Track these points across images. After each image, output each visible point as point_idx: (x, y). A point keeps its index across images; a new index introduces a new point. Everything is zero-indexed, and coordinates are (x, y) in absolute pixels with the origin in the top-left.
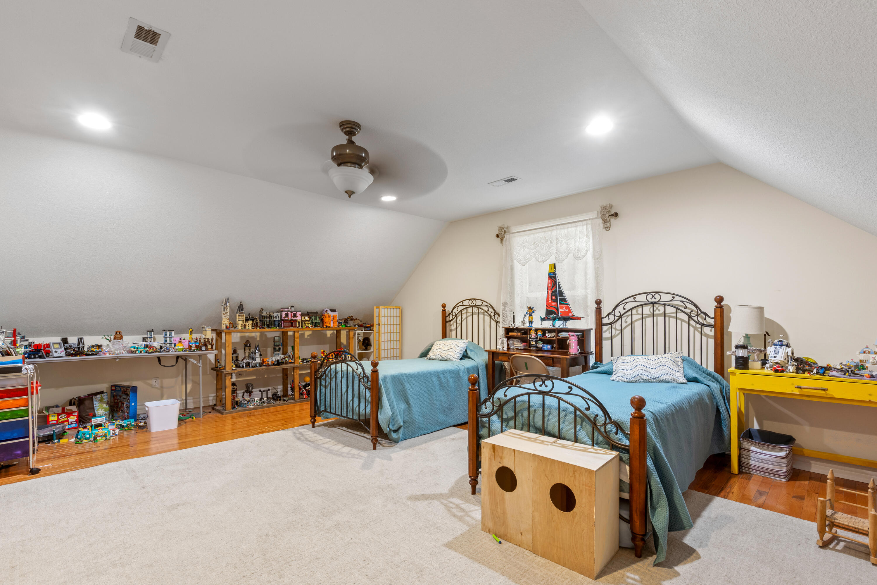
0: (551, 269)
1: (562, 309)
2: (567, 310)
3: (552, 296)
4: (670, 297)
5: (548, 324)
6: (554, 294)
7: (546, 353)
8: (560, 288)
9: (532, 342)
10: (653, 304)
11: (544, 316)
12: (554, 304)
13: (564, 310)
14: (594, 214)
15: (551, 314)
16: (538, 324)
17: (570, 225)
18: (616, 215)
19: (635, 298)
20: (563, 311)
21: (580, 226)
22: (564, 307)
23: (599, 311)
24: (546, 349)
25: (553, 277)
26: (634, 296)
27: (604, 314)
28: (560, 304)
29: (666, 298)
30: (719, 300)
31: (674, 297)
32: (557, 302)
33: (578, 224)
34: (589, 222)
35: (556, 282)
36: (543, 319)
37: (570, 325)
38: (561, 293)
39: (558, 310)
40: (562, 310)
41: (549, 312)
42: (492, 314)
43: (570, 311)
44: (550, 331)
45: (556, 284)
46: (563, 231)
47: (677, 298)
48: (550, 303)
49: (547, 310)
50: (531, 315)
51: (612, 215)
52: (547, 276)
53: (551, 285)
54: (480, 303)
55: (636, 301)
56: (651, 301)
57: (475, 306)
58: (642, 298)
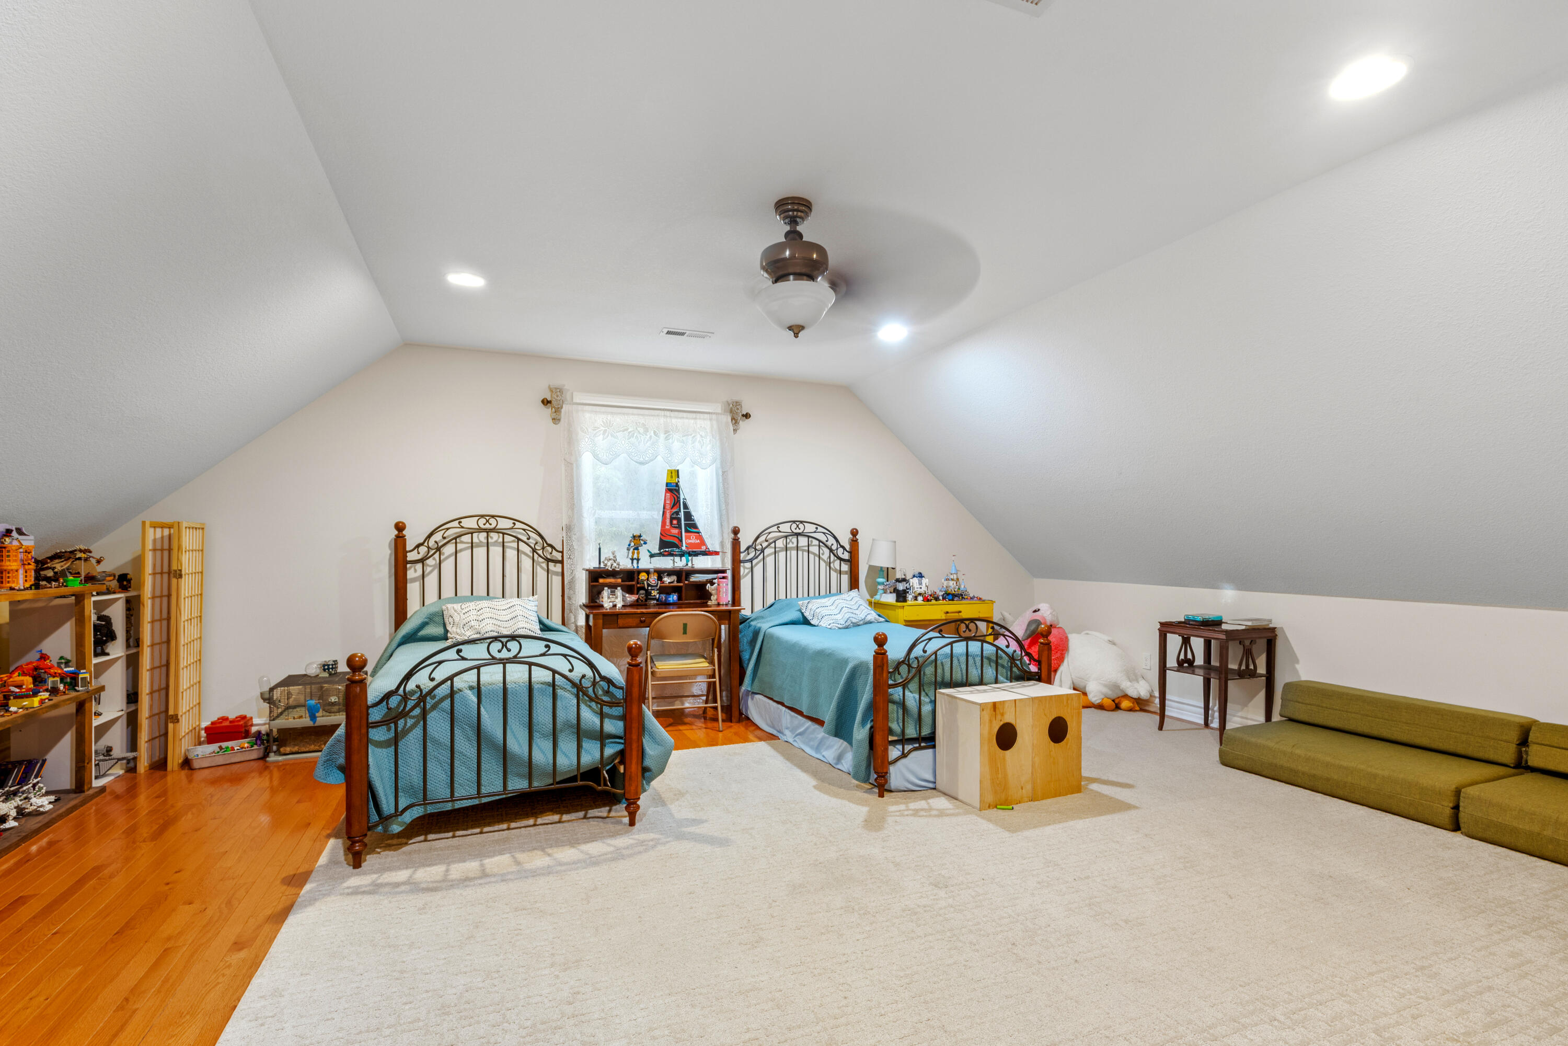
0: (672, 477)
1: (690, 539)
2: (699, 541)
3: (672, 519)
4: (814, 528)
5: (666, 563)
6: (675, 517)
7: (671, 607)
8: (686, 507)
9: (653, 592)
10: (797, 535)
11: (656, 550)
12: (675, 531)
13: (693, 540)
14: (718, 408)
15: (668, 546)
16: (645, 563)
17: (685, 415)
18: (747, 416)
19: (779, 527)
20: (691, 543)
21: (700, 419)
22: (693, 535)
23: (736, 543)
24: (671, 602)
25: (673, 490)
26: (778, 525)
27: (742, 549)
28: (687, 531)
29: (810, 528)
30: (854, 533)
31: (817, 528)
32: (681, 529)
33: (698, 415)
34: (714, 416)
35: (679, 498)
36: (652, 556)
37: (701, 562)
38: (688, 516)
39: (681, 541)
40: (690, 541)
41: (663, 544)
42: (538, 547)
43: (703, 543)
44: (670, 573)
45: (679, 501)
46: (674, 421)
47: (820, 529)
48: (669, 530)
49: (661, 540)
50: (637, 549)
51: (743, 415)
52: (664, 487)
53: (671, 502)
54: (509, 524)
55: (780, 532)
56: (795, 531)
57: (494, 530)
58: (785, 528)
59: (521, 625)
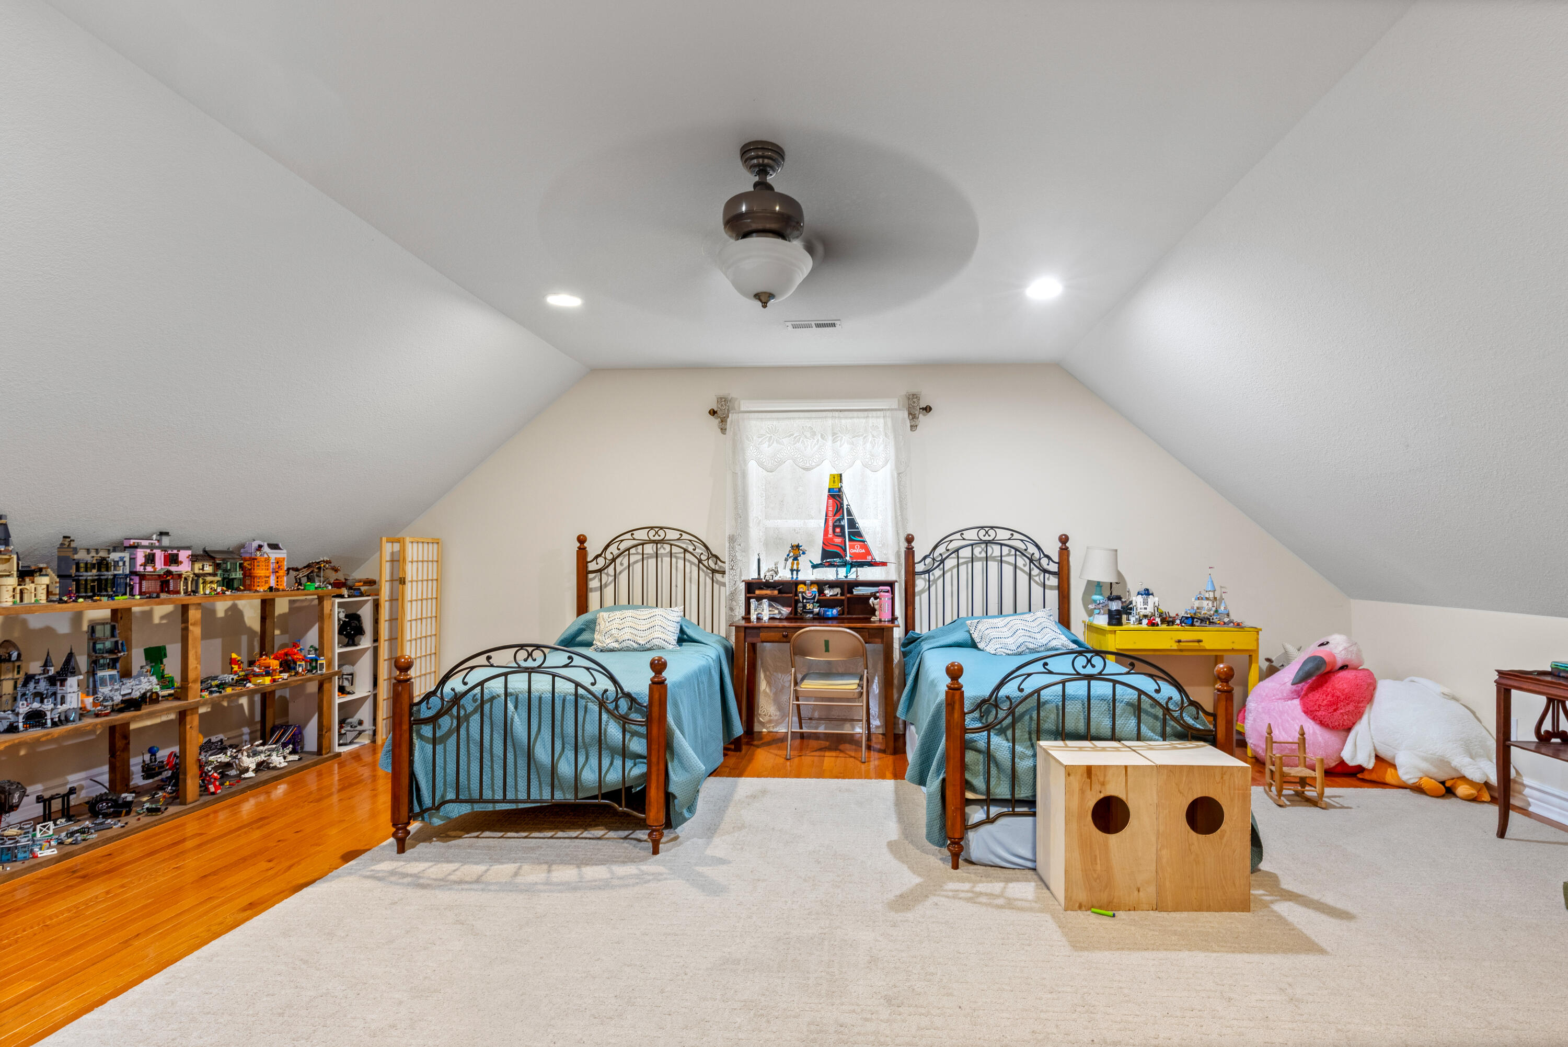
0: (834, 482)
1: (854, 548)
2: (864, 551)
3: (834, 527)
4: (1007, 534)
5: (829, 574)
6: (837, 525)
7: (830, 622)
8: (849, 513)
9: (808, 605)
10: (987, 544)
11: (818, 561)
12: (838, 540)
13: (858, 550)
14: (893, 403)
15: (830, 556)
16: (807, 574)
17: (855, 414)
18: (928, 409)
19: (963, 534)
20: (855, 553)
21: (872, 417)
22: (857, 545)
23: (910, 552)
24: (830, 616)
25: (836, 496)
26: (961, 532)
27: (917, 559)
28: (850, 540)
29: (1002, 535)
30: (1064, 539)
31: (1012, 535)
32: (845, 537)
33: (870, 414)
34: (888, 413)
35: (842, 504)
36: (814, 566)
37: (867, 574)
38: (852, 523)
39: (845, 550)
40: (854, 551)
41: (826, 554)
42: (703, 558)
43: (868, 552)
44: (832, 585)
45: (842, 508)
46: (843, 421)
47: (1016, 536)
48: (832, 539)
49: (824, 550)
50: (796, 559)
51: (923, 409)
52: (826, 493)
53: (833, 509)
54: (676, 535)
55: (964, 539)
56: (984, 538)
57: (662, 541)
58: (971, 535)
59: (656, 635)
